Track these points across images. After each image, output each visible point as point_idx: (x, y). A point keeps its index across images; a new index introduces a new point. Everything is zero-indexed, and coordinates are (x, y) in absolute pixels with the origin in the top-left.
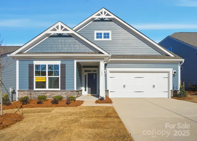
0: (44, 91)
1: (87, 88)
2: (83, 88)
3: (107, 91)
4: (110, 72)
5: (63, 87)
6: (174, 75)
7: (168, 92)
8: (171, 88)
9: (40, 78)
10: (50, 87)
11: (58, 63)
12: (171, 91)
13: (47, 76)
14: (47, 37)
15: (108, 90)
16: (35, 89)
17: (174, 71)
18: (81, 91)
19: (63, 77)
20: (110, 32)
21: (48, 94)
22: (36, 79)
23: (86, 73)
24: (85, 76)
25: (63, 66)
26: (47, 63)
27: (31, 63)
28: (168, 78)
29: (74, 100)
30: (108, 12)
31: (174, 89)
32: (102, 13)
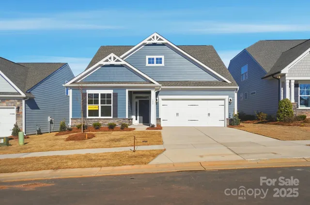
0: (97, 119)
1: (138, 117)
2: (134, 117)
3: (158, 119)
4: (163, 100)
5: (115, 116)
6: (230, 103)
7: (224, 120)
8: (227, 117)
9: (93, 107)
10: (102, 115)
11: (111, 92)
12: (227, 119)
13: (100, 105)
14: (100, 67)
15: (160, 119)
16: (88, 117)
17: (230, 98)
18: (132, 119)
19: (115, 106)
20: (163, 57)
21: (101, 122)
22: (89, 107)
23: (138, 100)
24: (136, 103)
25: (115, 95)
26: (100, 92)
27: (84, 92)
28: (225, 105)
29: (127, 127)
30: (160, 37)
31: (230, 117)
32: (153, 37)
